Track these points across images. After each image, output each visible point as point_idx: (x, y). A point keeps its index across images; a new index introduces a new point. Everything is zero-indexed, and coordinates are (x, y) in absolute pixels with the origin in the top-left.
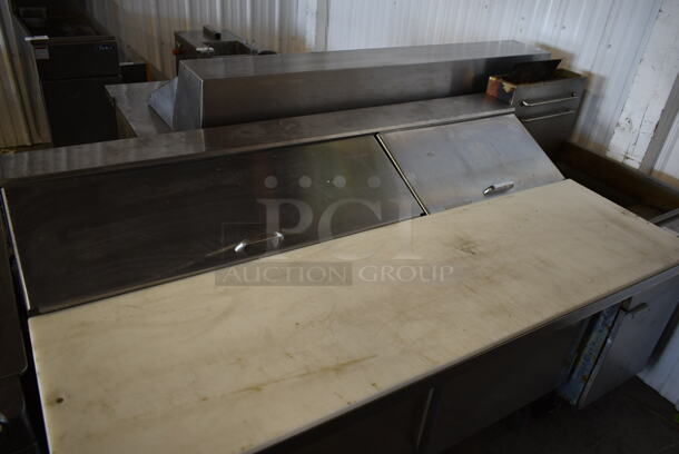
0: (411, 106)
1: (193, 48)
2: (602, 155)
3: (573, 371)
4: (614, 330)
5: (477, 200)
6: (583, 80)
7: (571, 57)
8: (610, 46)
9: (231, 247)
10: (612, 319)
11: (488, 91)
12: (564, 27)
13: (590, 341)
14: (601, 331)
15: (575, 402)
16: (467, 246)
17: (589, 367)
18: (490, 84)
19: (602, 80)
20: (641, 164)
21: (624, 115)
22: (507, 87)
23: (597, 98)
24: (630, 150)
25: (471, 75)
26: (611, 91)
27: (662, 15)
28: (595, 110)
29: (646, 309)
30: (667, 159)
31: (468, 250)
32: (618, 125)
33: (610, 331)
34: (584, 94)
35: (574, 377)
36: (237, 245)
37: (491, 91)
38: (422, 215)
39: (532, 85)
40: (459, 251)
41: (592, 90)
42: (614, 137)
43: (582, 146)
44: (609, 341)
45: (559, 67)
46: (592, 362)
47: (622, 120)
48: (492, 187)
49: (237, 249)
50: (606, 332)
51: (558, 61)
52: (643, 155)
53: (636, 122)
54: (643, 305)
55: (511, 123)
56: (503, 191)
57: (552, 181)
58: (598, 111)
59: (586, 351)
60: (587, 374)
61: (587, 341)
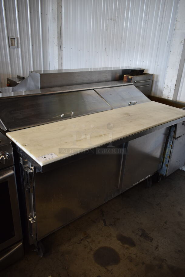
0: (102, 83)
1: (16, 82)
2: (161, 97)
3: (163, 164)
4: (173, 146)
5: (127, 106)
6: (152, 75)
7: (147, 70)
8: (158, 65)
9: (59, 116)
10: (172, 142)
11: (124, 80)
12: (144, 62)
13: (166, 152)
14: (169, 147)
15: (165, 175)
16: (127, 114)
17: (168, 161)
18: (124, 77)
19: (157, 76)
20: (173, 98)
21: (166, 84)
22: (130, 77)
23: (157, 82)
24: (169, 95)
25: (118, 75)
26: (160, 79)
27: (171, 53)
28: (157, 86)
29: (181, 138)
30: (180, 97)
31: (128, 115)
32: (164, 87)
33: (172, 147)
34: (153, 81)
35: (163, 166)
36: (61, 115)
37: (125, 79)
38: (112, 109)
39: (137, 76)
40: (125, 115)
41: (155, 79)
42: (164, 91)
43: (155, 96)
44: (172, 150)
45: (144, 72)
46: (168, 158)
47: (165, 86)
48: (131, 102)
49: (61, 116)
50: (171, 147)
51: (143, 70)
52: (173, 95)
53: (169, 85)
54: (180, 137)
55: (133, 87)
56: (134, 104)
57: (147, 101)
58: (158, 86)
59: (166, 156)
60: (167, 163)
61: (165, 152)
